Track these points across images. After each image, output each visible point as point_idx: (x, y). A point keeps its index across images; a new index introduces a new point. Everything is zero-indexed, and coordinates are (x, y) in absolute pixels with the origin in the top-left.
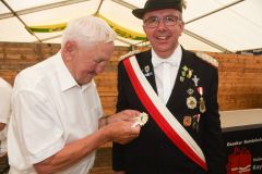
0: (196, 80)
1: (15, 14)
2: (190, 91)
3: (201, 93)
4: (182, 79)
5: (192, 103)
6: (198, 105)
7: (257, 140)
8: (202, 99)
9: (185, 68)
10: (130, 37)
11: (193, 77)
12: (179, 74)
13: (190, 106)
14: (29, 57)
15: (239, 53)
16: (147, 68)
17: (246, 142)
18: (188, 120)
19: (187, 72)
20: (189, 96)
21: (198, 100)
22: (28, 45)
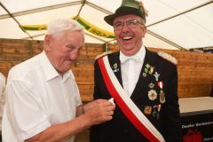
0: (157, 76)
1: (11, 15)
2: (152, 85)
3: (161, 86)
4: (144, 75)
5: (153, 95)
6: (158, 96)
7: (209, 123)
8: (162, 92)
9: (148, 66)
10: (104, 35)
11: (154, 73)
12: (143, 71)
13: (151, 98)
14: (21, 51)
15: (192, 50)
16: (116, 65)
17: (197, 125)
18: (148, 110)
19: (149, 69)
20: (150, 89)
21: (158, 93)
22: (21, 41)
